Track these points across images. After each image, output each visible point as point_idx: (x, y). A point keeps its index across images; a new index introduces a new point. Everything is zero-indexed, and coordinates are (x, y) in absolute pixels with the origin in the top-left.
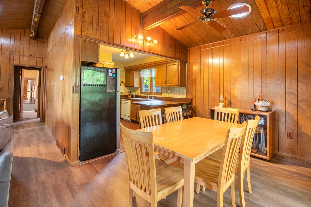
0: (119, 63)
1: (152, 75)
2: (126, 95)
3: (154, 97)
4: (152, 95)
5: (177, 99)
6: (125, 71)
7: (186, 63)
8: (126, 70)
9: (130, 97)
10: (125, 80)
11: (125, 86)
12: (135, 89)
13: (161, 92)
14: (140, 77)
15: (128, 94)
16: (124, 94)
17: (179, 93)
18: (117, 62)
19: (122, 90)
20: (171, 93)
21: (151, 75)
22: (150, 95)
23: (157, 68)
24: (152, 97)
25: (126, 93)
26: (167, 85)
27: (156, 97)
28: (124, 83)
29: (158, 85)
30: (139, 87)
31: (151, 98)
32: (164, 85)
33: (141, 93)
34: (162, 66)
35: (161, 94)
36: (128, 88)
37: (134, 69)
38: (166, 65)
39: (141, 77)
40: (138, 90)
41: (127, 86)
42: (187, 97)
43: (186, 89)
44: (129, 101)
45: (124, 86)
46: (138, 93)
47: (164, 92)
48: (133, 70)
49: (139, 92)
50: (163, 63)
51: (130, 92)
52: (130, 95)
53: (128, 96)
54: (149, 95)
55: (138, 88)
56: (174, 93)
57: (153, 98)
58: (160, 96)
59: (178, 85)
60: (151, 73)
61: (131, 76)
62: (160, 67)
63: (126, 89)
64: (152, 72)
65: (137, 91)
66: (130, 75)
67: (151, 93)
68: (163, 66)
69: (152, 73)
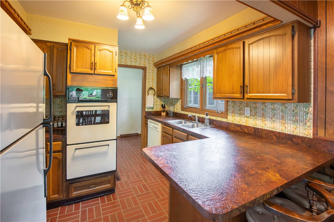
0: (145, 56)
1: (205, 74)
2: (158, 111)
3: (209, 119)
4: (204, 116)
5: (276, 136)
6: (155, 70)
7: (311, 28)
8: (158, 68)
9: (164, 114)
10: (157, 84)
11: (156, 96)
12: (174, 100)
13: (227, 110)
14: (182, 79)
15: (161, 109)
16: (154, 110)
17: (283, 118)
18: (143, 54)
19: (150, 103)
20: (254, 114)
21: (203, 72)
22: (201, 116)
23: (218, 54)
24: (204, 119)
25: (158, 108)
26: (246, 96)
27: (213, 120)
28: (154, 90)
29: (218, 95)
30: (179, 97)
31: (202, 121)
32: (238, 95)
33: (183, 109)
34: (230, 47)
35: (225, 114)
36: (162, 99)
37: (169, 64)
38: (244, 43)
39: (184, 79)
40: (178, 103)
41: (159, 96)
42: (315, 133)
43: (311, 109)
44: (158, 125)
45: (154, 95)
46: (177, 108)
47: (233, 112)
48: (169, 66)
49: (180, 107)
50: (234, 38)
51: (163, 107)
52: (164, 112)
53: (161, 112)
54: (197, 115)
55: (177, 99)
56: (263, 116)
57: (207, 122)
58: (224, 120)
59: (290, 97)
60: (203, 69)
61: (165, 78)
62: (225, 50)
63: (158, 100)
64: (205, 66)
65: (176, 105)
66: (163, 75)
67: (202, 110)
68: (234, 45)
69: (205, 69)
